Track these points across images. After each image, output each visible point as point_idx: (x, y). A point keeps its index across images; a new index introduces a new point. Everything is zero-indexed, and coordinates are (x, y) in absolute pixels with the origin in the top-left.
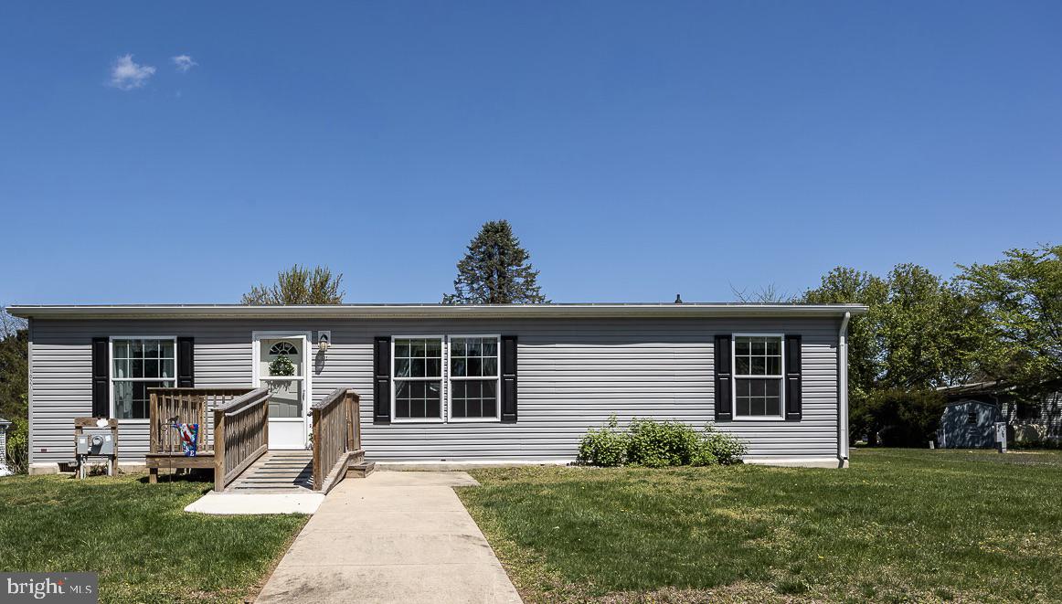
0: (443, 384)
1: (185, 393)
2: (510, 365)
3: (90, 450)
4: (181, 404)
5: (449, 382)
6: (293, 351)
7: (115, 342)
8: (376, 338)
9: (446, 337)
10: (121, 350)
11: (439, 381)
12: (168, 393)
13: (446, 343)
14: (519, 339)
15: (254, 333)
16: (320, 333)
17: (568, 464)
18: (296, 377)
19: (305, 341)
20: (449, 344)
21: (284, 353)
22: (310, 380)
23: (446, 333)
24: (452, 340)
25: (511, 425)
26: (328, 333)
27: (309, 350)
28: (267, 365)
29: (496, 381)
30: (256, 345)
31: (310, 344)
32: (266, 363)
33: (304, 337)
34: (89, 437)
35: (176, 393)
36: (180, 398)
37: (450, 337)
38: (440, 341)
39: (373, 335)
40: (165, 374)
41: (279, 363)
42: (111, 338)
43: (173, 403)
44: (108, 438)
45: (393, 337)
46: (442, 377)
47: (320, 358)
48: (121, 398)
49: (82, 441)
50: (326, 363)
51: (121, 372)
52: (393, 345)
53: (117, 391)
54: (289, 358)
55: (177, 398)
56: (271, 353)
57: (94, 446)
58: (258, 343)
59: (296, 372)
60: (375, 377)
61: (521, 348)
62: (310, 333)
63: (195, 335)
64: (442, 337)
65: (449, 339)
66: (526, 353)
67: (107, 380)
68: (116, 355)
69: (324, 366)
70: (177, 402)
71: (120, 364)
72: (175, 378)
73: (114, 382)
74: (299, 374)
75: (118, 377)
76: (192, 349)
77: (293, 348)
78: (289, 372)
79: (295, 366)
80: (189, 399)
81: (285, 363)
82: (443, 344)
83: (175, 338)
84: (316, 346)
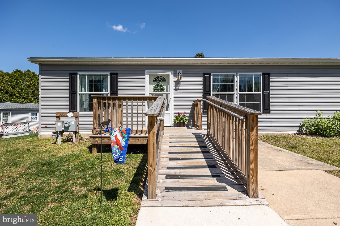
0: (236, 96)
1: (114, 99)
2: (267, 87)
3: (63, 129)
4: (112, 105)
5: (238, 95)
6: (164, 80)
7: (81, 75)
8: (203, 74)
9: (237, 74)
10: (83, 79)
11: (233, 94)
12: (104, 99)
13: (237, 76)
14: (271, 75)
15: (146, 71)
16: (178, 72)
17: (294, 134)
18: (165, 92)
19: (170, 75)
20: (238, 77)
21: (160, 81)
22: (173, 93)
23: (237, 72)
24: (240, 75)
25: (267, 115)
26: (181, 72)
27: (172, 79)
28: (152, 86)
29: (260, 94)
30: (147, 77)
31: (173, 76)
32: (152, 85)
33: (170, 73)
34: (63, 122)
35: (109, 99)
36: (111, 101)
37: (238, 73)
38: (234, 76)
39: (202, 73)
40: (104, 90)
41: (158, 85)
42: (78, 73)
43: (107, 105)
44: (73, 123)
45: (212, 74)
46: (235, 92)
47: (177, 83)
48: (83, 102)
49: (59, 124)
50: (180, 85)
51: (83, 89)
52: (212, 77)
53: (81, 98)
54: (162, 83)
55: (109, 102)
56: (154, 81)
57: (65, 127)
58: (148, 76)
59: (165, 90)
60: (203, 92)
61: (272, 79)
62: (173, 71)
63: (118, 72)
64: (235, 73)
65: (238, 74)
66: (275, 81)
67: (76, 93)
68: (81, 81)
69: (179, 87)
70: (109, 104)
71: (83, 86)
72: (109, 92)
73: (80, 94)
74: (167, 91)
75: (82, 91)
76: (117, 79)
77: (164, 79)
78: (162, 90)
79: (165, 87)
80: (117, 102)
81: (161, 86)
82: (235, 76)
83: (109, 73)
84: (175, 77)
